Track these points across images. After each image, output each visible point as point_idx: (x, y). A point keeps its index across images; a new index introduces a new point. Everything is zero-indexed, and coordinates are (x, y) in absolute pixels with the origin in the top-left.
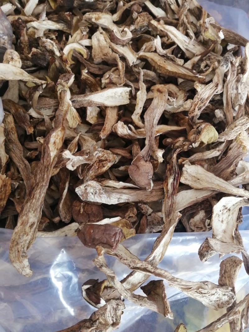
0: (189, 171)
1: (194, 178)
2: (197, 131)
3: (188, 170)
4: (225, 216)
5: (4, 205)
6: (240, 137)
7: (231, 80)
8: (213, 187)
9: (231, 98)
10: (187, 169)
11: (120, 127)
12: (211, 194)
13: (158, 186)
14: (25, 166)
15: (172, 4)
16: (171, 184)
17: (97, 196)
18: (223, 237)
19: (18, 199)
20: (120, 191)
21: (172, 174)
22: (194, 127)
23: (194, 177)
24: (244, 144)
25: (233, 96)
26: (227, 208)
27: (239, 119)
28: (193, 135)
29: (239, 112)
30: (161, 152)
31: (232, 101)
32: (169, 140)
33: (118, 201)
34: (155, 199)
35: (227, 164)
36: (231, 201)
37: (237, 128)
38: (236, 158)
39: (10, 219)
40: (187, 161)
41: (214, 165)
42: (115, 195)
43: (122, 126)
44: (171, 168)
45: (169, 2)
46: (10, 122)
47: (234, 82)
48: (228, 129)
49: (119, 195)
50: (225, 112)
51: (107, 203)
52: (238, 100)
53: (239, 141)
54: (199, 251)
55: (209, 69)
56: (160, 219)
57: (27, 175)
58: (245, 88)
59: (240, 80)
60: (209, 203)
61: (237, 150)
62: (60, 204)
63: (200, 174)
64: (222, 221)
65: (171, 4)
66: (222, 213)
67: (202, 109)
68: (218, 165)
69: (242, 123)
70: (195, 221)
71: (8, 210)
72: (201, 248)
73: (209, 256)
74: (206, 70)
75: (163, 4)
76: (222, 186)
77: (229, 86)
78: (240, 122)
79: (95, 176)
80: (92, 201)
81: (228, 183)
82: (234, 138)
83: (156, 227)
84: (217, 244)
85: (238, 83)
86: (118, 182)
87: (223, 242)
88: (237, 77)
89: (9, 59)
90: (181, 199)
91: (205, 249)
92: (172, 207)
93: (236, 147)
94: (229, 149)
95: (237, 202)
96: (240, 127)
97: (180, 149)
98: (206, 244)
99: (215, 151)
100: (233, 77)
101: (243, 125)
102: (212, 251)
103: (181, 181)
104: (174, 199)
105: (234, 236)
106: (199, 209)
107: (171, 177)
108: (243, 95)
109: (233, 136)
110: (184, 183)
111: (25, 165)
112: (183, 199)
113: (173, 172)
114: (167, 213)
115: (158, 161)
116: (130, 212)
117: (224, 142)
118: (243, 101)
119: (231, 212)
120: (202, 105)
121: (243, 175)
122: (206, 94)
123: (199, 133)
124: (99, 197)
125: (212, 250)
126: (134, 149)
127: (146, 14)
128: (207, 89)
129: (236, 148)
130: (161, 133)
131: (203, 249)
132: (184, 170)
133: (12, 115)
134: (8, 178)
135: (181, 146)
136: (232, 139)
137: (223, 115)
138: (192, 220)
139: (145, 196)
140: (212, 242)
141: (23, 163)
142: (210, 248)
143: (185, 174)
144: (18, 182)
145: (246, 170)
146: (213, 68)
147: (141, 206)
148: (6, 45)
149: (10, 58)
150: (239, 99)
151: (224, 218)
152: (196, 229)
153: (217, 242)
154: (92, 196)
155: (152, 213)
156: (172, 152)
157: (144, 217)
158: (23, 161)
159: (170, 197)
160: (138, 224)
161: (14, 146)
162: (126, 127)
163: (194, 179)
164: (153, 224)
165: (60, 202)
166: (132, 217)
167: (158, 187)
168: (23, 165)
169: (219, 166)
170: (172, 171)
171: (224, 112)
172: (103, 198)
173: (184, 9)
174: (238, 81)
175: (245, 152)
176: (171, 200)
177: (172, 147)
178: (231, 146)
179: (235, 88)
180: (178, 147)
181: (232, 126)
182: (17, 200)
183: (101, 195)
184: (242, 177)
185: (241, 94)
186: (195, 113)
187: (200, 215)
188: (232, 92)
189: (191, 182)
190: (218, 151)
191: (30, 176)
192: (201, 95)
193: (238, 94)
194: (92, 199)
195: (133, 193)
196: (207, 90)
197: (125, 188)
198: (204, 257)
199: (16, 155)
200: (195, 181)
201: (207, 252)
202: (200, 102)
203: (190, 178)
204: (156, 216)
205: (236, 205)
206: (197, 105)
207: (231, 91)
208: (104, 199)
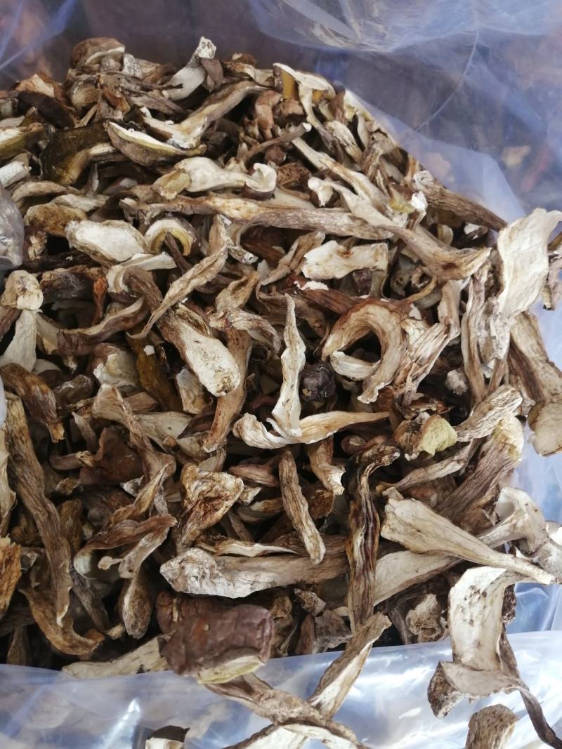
0: (398, 512)
1: (409, 527)
2: (413, 425)
3: (396, 512)
4: (476, 610)
5: (5, 606)
6: (502, 428)
7: (474, 310)
8: (450, 549)
9: (478, 346)
10: (395, 509)
11: (249, 428)
12: (447, 565)
13: (336, 546)
14: (49, 518)
15: (348, 145)
16: (361, 546)
17: (207, 584)
18: (476, 657)
19: (36, 588)
20: (255, 564)
21: (361, 523)
22: (407, 417)
23: (410, 525)
24: (511, 442)
25: (482, 341)
26: (479, 591)
27: (498, 391)
28: (406, 434)
29: (497, 375)
30: (338, 474)
31: (481, 350)
32: (354, 442)
33: (251, 589)
34: (331, 575)
35: (478, 487)
36: (486, 577)
37: (493, 412)
38: (496, 473)
39: (19, 636)
40: (392, 488)
41: (451, 490)
42: (244, 577)
43: (254, 425)
44: (358, 509)
45: (343, 142)
46: (17, 416)
47: (480, 313)
48: (477, 414)
49: (254, 574)
50: (467, 374)
51: (227, 596)
52: (493, 351)
53: (500, 436)
54: (428, 694)
55: (429, 283)
56: (342, 622)
57: (52, 536)
58: (503, 326)
59: (492, 311)
60: (443, 580)
61: (497, 457)
62: (124, 595)
63: (422, 519)
64: (472, 622)
65: (345, 144)
66: (470, 603)
67: (421, 379)
68: (459, 492)
69: (503, 399)
70: (418, 614)
71: (14, 617)
72: (433, 687)
73: (451, 703)
74: (423, 287)
75: (330, 146)
76: (466, 546)
77: (472, 323)
78: (500, 397)
79: (201, 530)
80: (197, 593)
81: (480, 542)
82: (490, 432)
83: (334, 638)
84: (462, 674)
85: (489, 316)
86: (251, 545)
87: (475, 670)
88: (486, 303)
89: (17, 292)
90: (385, 574)
91: (441, 688)
92: (368, 597)
93: (495, 449)
94: (480, 454)
95: (497, 576)
96: (500, 408)
97: (373, 464)
98: (439, 675)
99: (452, 463)
100: (479, 305)
101: (506, 403)
102: (454, 693)
103: (382, 534)
104: (369, 580)
105: (499, 653)
106: (425, 592)
107: (358, 531)
108: (501, 340)
109: (486, 430)
110: (390, 539)
111: (49, 512)
112: (388, 573)
113: (363, 520)
114: (357, 612)
115: (332, 492)
116: (278, 609)
117: (467, 443)
118: (501, 352)
119: (489, 599)
120: (420, 371)
121: (512, 520)
122: (427, 349)
123: (417, 429)
124: (210, 584)
125: (454, 689)
126: (283, 468)
127: (296, 166)
128: (429, 337)
129: (495, 453)
130: (335, 432)
131: (435, 688)
132: (388, 511)
133: (20, 401)
134: (14, 543)
135: (376, 455)
136: (485, 435)
137: (466, 383)
138: (411, 614)
139: (309, 569)
140: (452, 672)
141: (44, 510)
142: (450, 685)
143: (391, 520)
144: (36, 551)
145: (517, 508)
146: (437, 282)
147: (300, 594)
148: (10, 254)
149: (19, 289)
150: (495, 347)
151: (475, 615)
152: (420, 632)
153: (462, 670)
154: (197, 584)
155: (325, 608)
156: (358, 472)
157: (308, 619)
158: (44, 506)
159: (360, 575)
160: (296, 631)
161: (26, 469)
162: (261, 427)
163: (410, 530)
164: (328, 633)
165: (126, 591)
166: (282, 618)
167: (336, 550)
168: (43, 515)
169: (461, 493)
170: (360, 518)
171: (466, 376)
172: (220, 585)
173: (372, 156)
174: (489, 312)
175: (515, 458)
176: (363, 583)
177: (357, 462)
178: (485, 447)
179: (484, 325)
180: (370, 460)
181: (484, 407)
182: (35, 593)
183: (214, 581)
184: (508, 524)
185: (497, 338)
186: (407, 389)
187: (427, 602)
188: (479, 334)
189: (403, 537)
190: (458, 461)
191: (58, 540)
192: (416, 350)
193: (490, 339)
194: (197, 590)
195: (282, 566)
196: (430, 339)
197: (265, 555)
198: (440, 708)
199: (28, 491)
200: (412, 534)
201: (446, 694)
202: (415, 365)
203: (401, 528)
204: (334, 616)
205: (498, 582)
206: (409, 370)
207: (476, 333)
208: (223, 588)
